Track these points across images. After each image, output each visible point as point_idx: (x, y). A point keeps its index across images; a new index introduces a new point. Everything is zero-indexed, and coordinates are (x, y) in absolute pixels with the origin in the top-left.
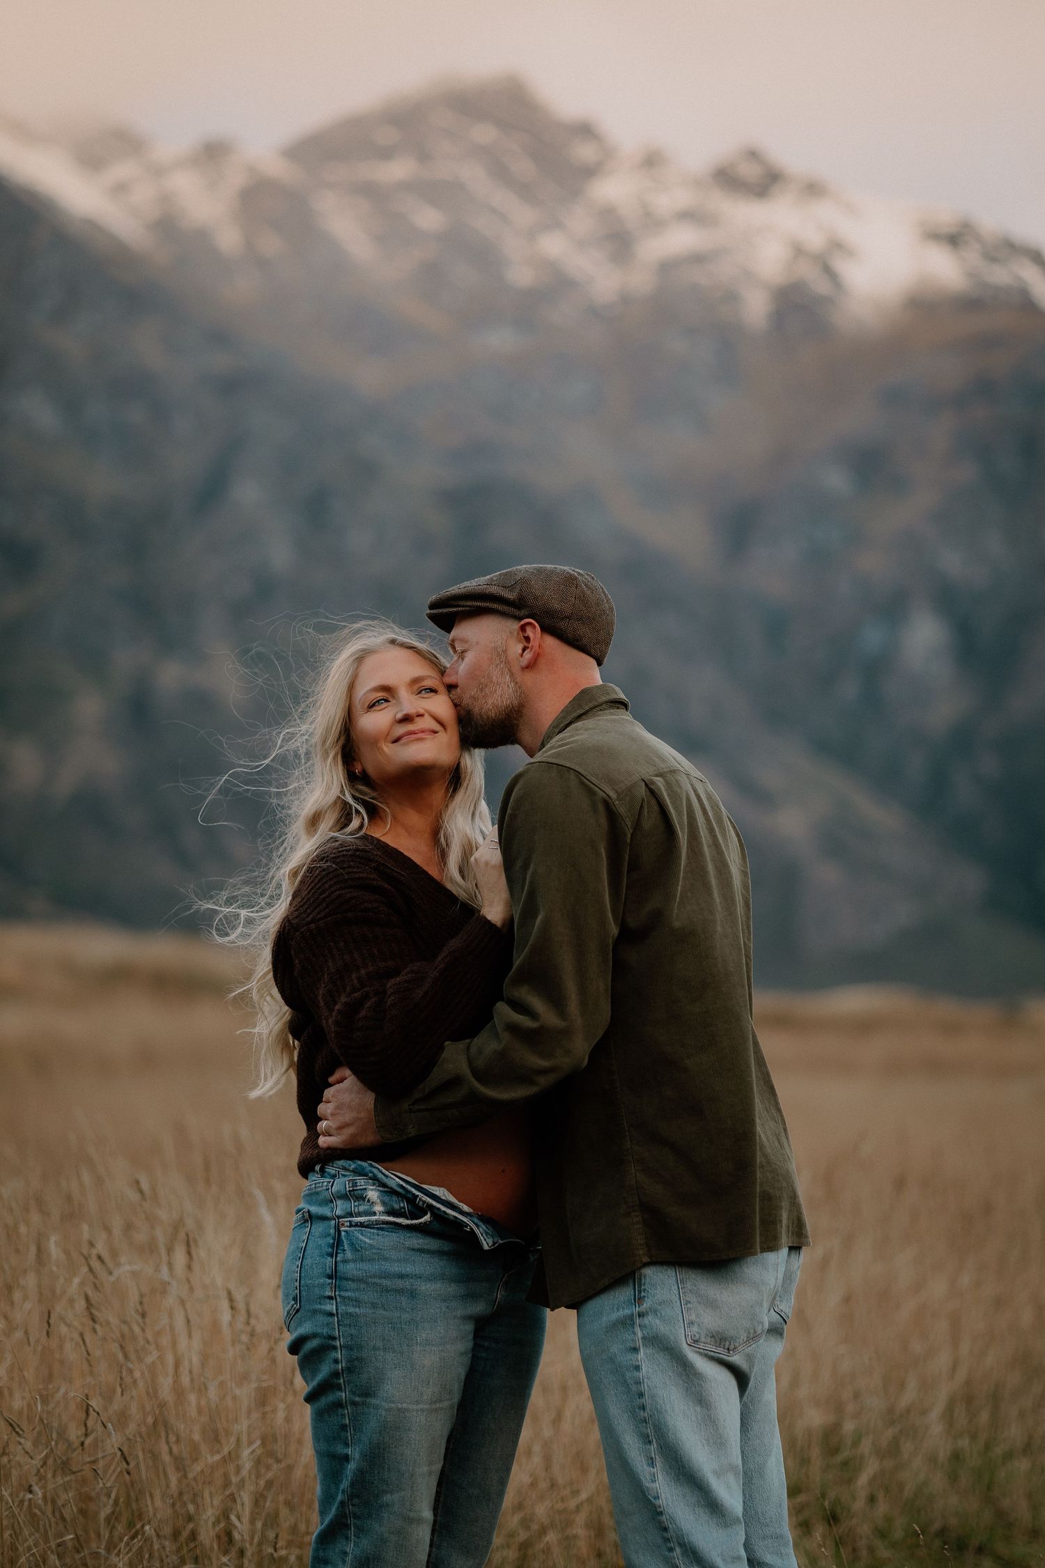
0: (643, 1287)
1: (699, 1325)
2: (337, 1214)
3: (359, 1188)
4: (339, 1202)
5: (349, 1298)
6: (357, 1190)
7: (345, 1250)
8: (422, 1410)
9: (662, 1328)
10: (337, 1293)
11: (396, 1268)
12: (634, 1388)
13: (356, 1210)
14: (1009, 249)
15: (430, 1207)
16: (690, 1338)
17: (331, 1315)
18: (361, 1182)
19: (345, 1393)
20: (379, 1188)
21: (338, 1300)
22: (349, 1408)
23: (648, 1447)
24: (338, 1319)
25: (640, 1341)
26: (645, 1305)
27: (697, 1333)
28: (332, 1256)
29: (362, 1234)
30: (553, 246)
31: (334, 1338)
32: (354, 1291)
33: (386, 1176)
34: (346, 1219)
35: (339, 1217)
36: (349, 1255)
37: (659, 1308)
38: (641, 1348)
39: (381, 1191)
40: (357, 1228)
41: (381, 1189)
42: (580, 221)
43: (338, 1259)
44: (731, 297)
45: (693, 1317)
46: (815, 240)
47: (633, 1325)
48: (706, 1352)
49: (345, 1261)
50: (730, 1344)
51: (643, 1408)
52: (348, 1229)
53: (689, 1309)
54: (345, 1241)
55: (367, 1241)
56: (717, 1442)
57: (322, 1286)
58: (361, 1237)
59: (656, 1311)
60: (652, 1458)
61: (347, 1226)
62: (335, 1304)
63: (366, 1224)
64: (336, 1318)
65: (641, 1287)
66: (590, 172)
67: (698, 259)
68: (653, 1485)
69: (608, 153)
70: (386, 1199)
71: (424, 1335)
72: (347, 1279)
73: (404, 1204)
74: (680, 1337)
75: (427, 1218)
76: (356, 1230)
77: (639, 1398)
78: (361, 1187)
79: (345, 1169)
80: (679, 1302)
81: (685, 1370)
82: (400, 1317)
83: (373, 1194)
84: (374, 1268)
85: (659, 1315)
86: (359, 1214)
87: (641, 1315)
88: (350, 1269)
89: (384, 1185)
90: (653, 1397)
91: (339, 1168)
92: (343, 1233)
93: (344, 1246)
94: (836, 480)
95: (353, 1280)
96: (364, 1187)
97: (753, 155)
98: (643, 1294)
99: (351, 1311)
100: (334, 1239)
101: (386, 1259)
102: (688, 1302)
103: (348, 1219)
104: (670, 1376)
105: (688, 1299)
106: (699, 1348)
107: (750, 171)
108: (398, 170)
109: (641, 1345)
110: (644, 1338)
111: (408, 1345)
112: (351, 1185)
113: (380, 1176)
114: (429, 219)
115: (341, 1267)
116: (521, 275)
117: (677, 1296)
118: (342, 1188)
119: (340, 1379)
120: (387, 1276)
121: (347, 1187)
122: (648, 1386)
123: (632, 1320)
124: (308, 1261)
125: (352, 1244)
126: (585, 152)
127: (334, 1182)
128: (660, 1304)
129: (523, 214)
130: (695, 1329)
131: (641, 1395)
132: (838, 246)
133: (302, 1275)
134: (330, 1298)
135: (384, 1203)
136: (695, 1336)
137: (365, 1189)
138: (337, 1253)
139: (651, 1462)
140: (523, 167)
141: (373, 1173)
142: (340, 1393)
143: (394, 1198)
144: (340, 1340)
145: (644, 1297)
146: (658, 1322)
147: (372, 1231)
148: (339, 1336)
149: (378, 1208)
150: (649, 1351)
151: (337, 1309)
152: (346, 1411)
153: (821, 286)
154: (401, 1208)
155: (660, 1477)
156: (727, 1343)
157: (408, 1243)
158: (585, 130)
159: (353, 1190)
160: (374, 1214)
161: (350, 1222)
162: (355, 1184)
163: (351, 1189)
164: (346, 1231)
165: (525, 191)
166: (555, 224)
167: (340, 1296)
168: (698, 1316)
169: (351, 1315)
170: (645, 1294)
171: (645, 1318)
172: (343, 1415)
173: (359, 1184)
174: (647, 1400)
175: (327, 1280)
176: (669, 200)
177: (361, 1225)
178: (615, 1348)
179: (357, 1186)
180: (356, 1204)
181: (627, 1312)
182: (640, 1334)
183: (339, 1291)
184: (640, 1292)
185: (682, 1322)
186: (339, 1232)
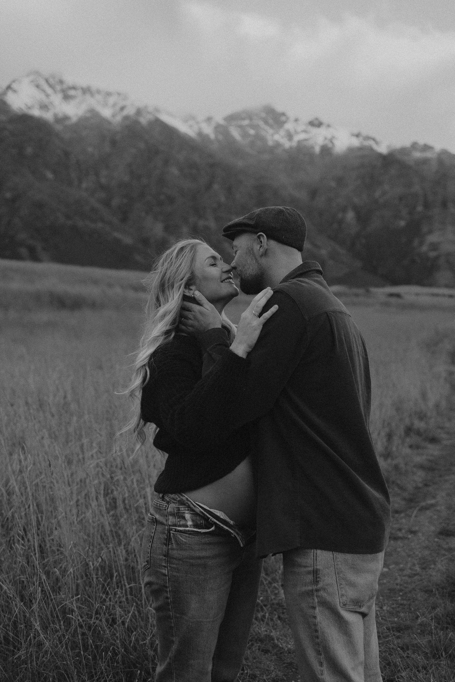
0: (318, 576)
1: (346, 596)
2: (169, 523)
3: (181, 512)
4: (170, 518)
5: (174, 568)
6: (180, 513)
7: (173, 544)
8: (209, 622)
9: (327, 598)
10: (168, 565)
11: (197, 554)
12: (313, 627)
13: (179, 524)
14: (368, 138)
15: (215, 523)
16: (342, 603)
17: (165, 575)
18: (182, 508)
19: (172, 612)
20: (190, 512)
21: (169, 568)
22: (174, 619)
23: (319, 656)
24: (168, 577)
25: (317, 604)
26: (319, 585)
27: (346, 601)
28: (166, 545)
29: (181, 537)
30: (277, 137)
31: (167, 587)
32: (176, 564)
33: (195, 506)
34: (173, 527)
35: (170, 526)
36: (174, 546)
37: (326, 587)
38: (317, 607)
39: (192, 514)
40: (179, 533)
41: (192, 512)
42: (282, 132)
43: (169, 547)
44: (312, 147)
45: (344, 592)
46: (329, 136)
47: (313, 595)
48: (349, 609)
49: (172, 549)
50: (361, 603)
51: (317, 637)
52: (174, 532)
53: (341, 588)
54: (172, 538)
55: (183, 540)
56: (353, 652)
57: (161, 560)
58: (180, 538)
59: (324, 589)
60: (321, 662)
61: (173, 531)
62: (167, 569)
63: (183, 531)
64: (167, 577)
65: (317, 575)
66: (284, 122)
67: (306, 140)
68: (322, 677)
69: (288, 118)
70: (194, 518)
71: (210, 586)
72: (173, 558)
73: (203, 521)
74: (337, 602)
75: (213, 528)
76: (178, 534)
77: (316, 632)
78: (182, 512)
79: (174, 499)
80: (336, 585)
81: (339, 619)
82: (199, 578)
83: (188, 516)
84: (186, 554)
85: (326, 591)
86: (180, 526)
87: (317, 590)
88: (175, 553)
89: (193, 510)
90: (323, 633)
91: (171, 498)
92: (172, 534)
93: (172, 541)
94: (333, 184)
95: (176, 559)
96: (183, 512)
97: (317, 119)
98: (318, 579)
99: (175, 574)
100: (167, 536)
101: (192, 550)
102: (341, 584)
103: (174, 528)
104: (331, 621)
105: (341, 583)
106: (346, 608)
107: (316, 122)
108: (246, 122)
109: (317, 605)
110: (318, 602)
111: (203, 591)
112: (177, 510)
113: (192, 506)
114: (252, 132)
115: (170, 552)
116: (270, 143)
117: (336, 581)
118: (173, 510)
119: (169, 606)
120: (193, 558)
121: (175, 510)
122: (320, 627)
123: (313, 592)
124: (154, 545)
125: (176, 541)
126: (283, 118)
127: (168, 506)
128: (327, 585)
129: (271, 131)
130: (344, 598)
131: (316, 631)
132: (333, 137)
133: (152, 551)
134: (165, 567)
135: (193, 521)
136: (344, 602)
137: (184, 513)
138: (168, 544)
139: (321, 664)
140: (271, 121)
141: (188, 504)
142: (169, 612)
143: (198, 518)
144: (169, 588)
145: (319, 581)
146: (326, 595)
147: (186, 535)
148: (169, 586)
149: (190, 523)
150: (321, 609)
151: (168, 573)
152: (172, 621)
153: (330, 145)
154: (201, 523)
155: (325, 672)
156: (360, 603)
157: (203, 541)
158: (283, 114)
159: (178, 513)
160: (187, 526)
161: (175, 529)
162: (179, 510)
163: (177, 512)
164: (173, 533)
165: (271, 126)
166: (277, 132)
167: (170, 566)
168: (346, 591)
169: (175, 576)
170: (319, 580)
171: (319, 592)
172: (171, 622)
173: (181, 510)
174: (320, 634)
175: (163, 557)
176: (300, 128)
177: (181, 531)
178: (304, 605)
179: (180, 511)
180: (179, 520)
181: (310, 588)
182: (316, 600)
183: (169, 564)
184: (316, 578)
185: (338, 595)
186: (170, 533)
